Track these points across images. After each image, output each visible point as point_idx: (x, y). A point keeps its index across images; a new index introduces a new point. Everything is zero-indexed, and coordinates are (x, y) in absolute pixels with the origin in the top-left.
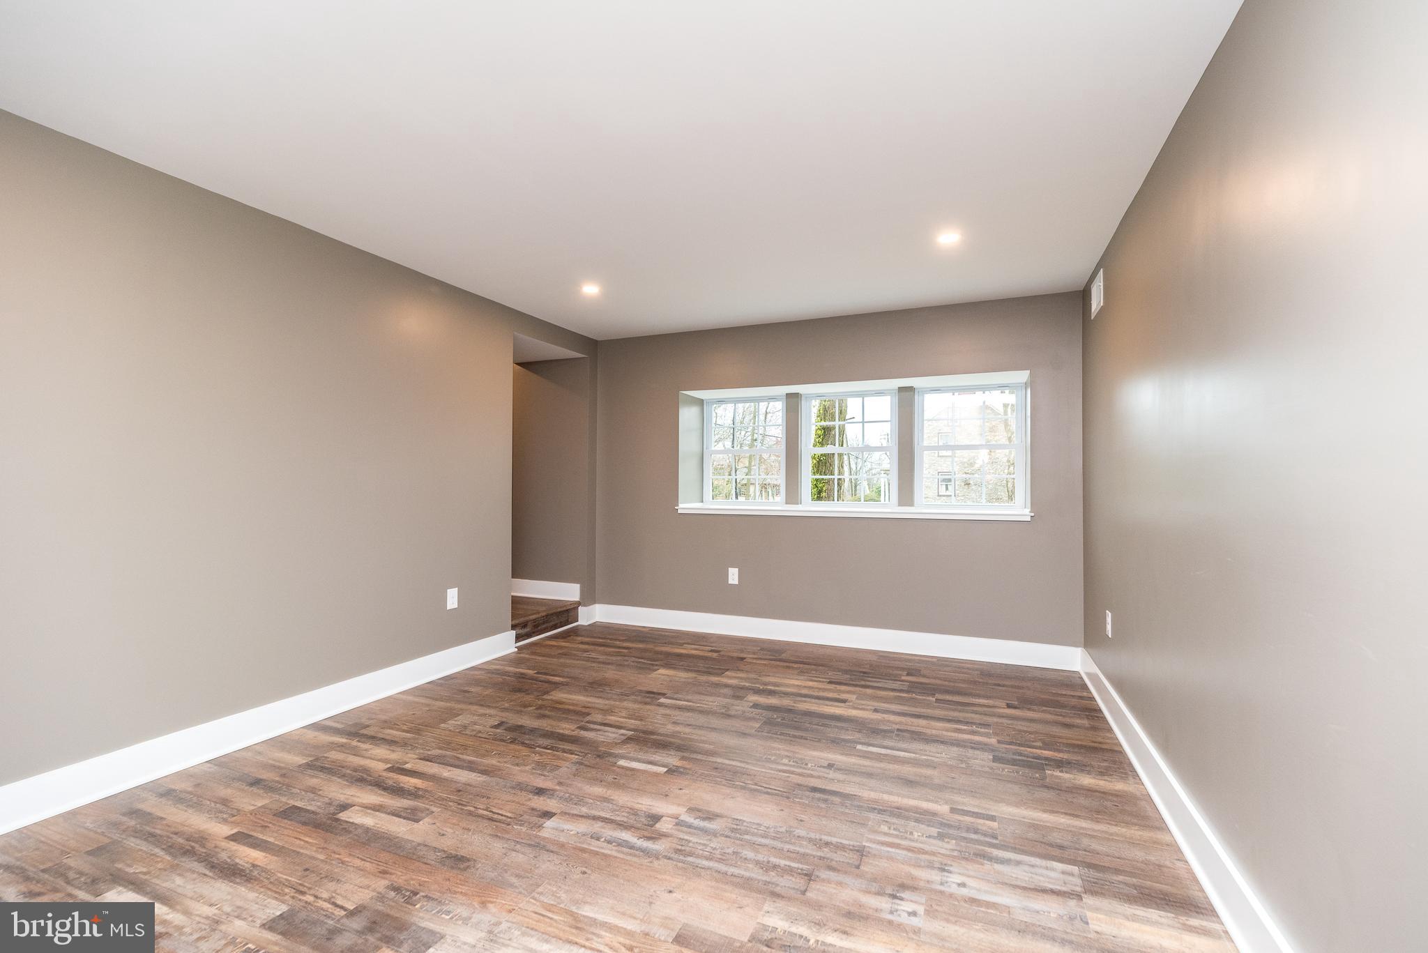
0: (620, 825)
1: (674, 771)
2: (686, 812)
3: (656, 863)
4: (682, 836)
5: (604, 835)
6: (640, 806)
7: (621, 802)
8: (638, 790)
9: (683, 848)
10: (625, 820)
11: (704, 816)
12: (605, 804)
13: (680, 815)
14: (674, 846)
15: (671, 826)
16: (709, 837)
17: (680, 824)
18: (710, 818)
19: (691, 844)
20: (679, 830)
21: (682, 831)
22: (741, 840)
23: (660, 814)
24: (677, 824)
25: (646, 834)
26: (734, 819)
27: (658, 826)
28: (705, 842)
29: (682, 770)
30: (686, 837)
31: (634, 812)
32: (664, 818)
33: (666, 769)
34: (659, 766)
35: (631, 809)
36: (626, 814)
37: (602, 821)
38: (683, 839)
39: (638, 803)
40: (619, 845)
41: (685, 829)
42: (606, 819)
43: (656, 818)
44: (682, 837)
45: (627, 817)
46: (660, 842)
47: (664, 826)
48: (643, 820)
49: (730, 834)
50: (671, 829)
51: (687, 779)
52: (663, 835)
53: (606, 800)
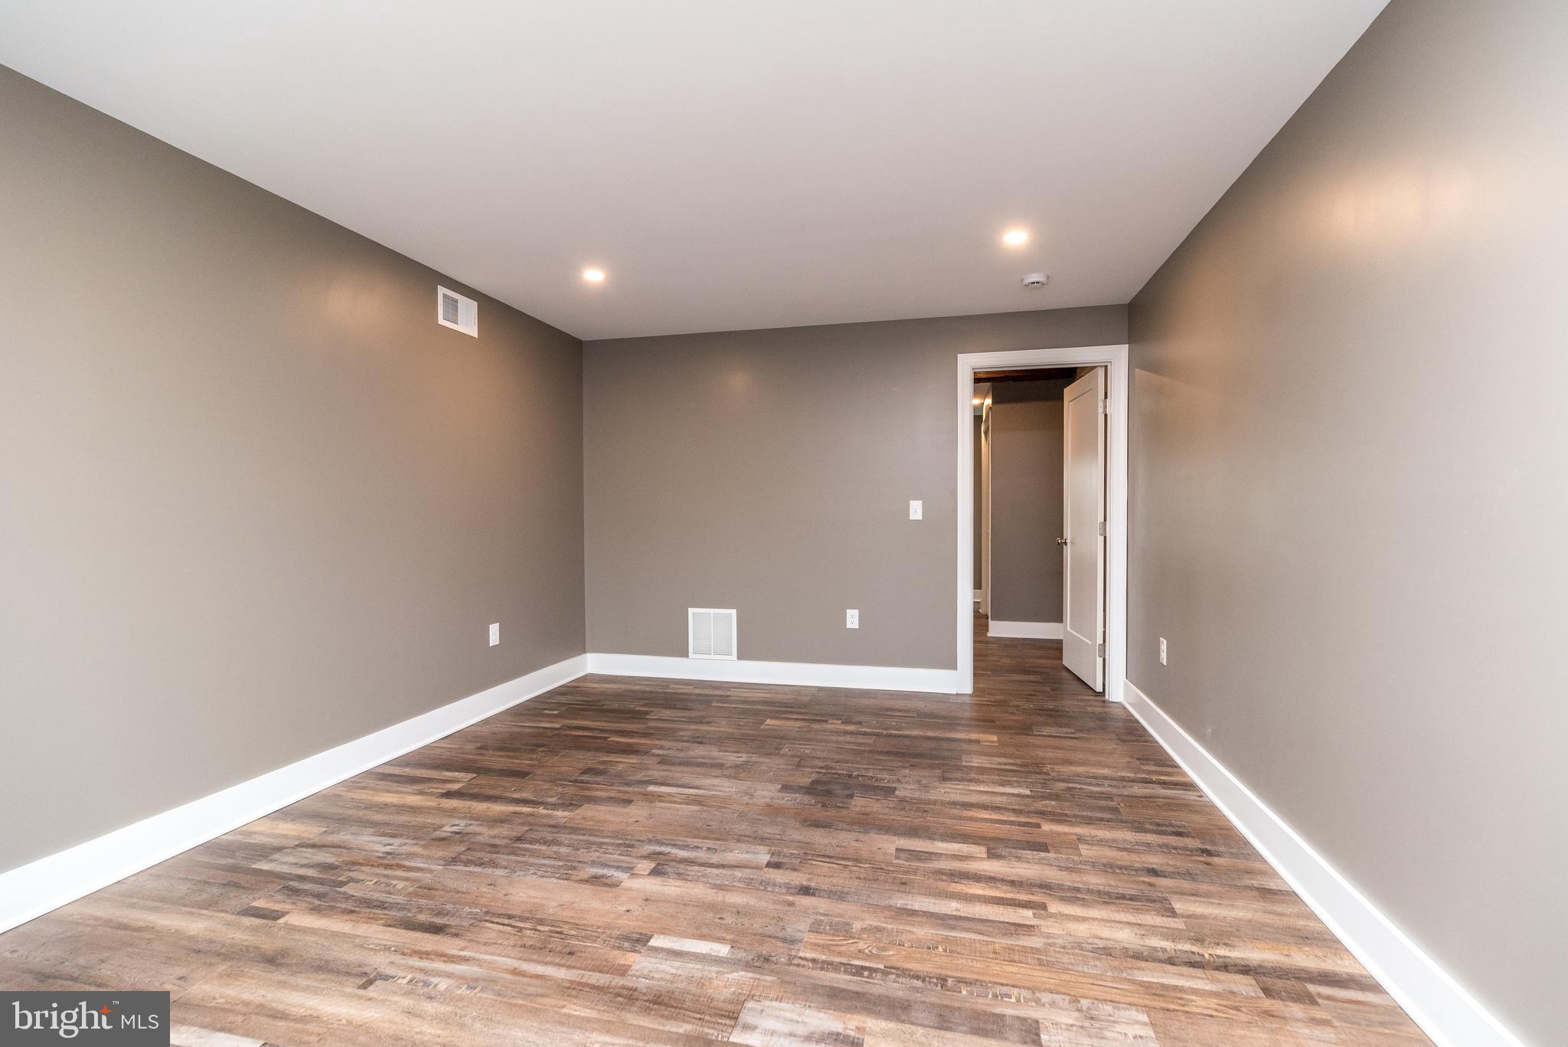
0: (693, 862)
1: (638, 940)
2: (621, 882)
3: (650, 836)
4: (627, 859)
5: (704, 852)
6: (677, 884)
7: (701, 886)
8: (685, 904)
9: (626, 849)
10: (689, 868)
11: (602, 879)
12: (718, 882)
13: (629, 878)
14: (635, 850)
15: (638, 866)
16: (600, 860)
17: (629, 869)
18: (596, 878)
19: (619, 852)
20: (630, 863)
21: (628, 862)
22: (568, 861)
23: (651, 877)
24: (632, 868)
25: (664, 857)
26: (568, 880)
27: (653, 865)
28: (604, 856)
29: (626, 944)
30: (623, 858)
31: (681, 876)
32: (647, 873)
33: (653, 943)
34: (663, 949)
35: (687, 880)
36: (689, 873)
37: (712, 864)
38: (627, 856)
39: (680, 887)
40: (687, 846)
41: (624, 865)
42: (709, 867)
43: (656, 872)
44: (627, 857)
45: (687, 870)
46: (649, 852)
47: (647, 865)
48: (669, 870)
49: (578, 865)
50: (638, 864)
51: (619, 929)
52: (646, 857)
53: (720, 887)
